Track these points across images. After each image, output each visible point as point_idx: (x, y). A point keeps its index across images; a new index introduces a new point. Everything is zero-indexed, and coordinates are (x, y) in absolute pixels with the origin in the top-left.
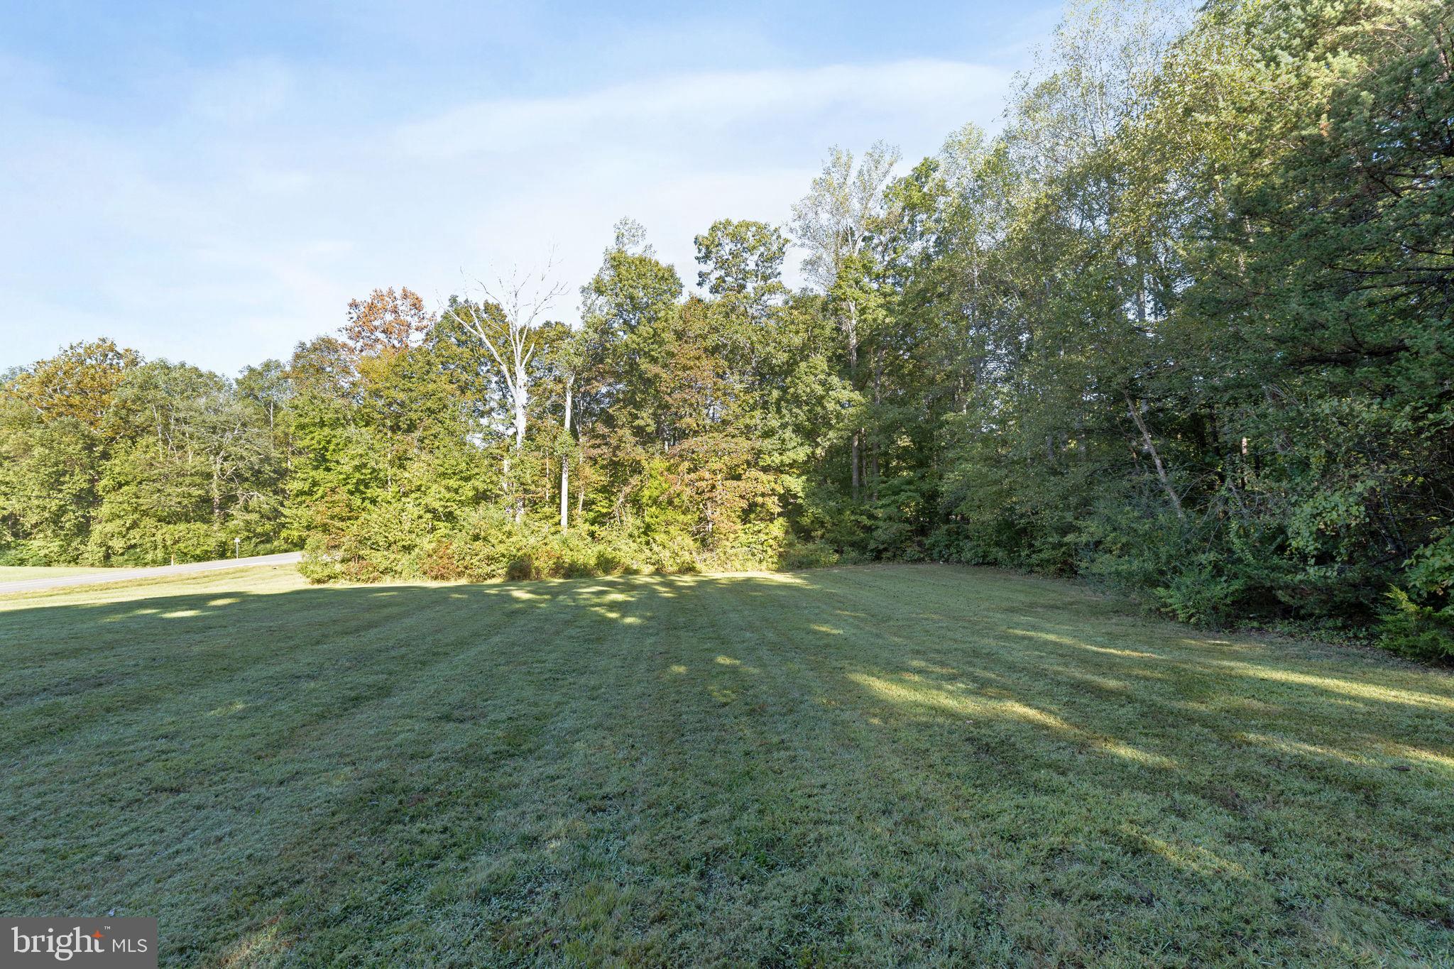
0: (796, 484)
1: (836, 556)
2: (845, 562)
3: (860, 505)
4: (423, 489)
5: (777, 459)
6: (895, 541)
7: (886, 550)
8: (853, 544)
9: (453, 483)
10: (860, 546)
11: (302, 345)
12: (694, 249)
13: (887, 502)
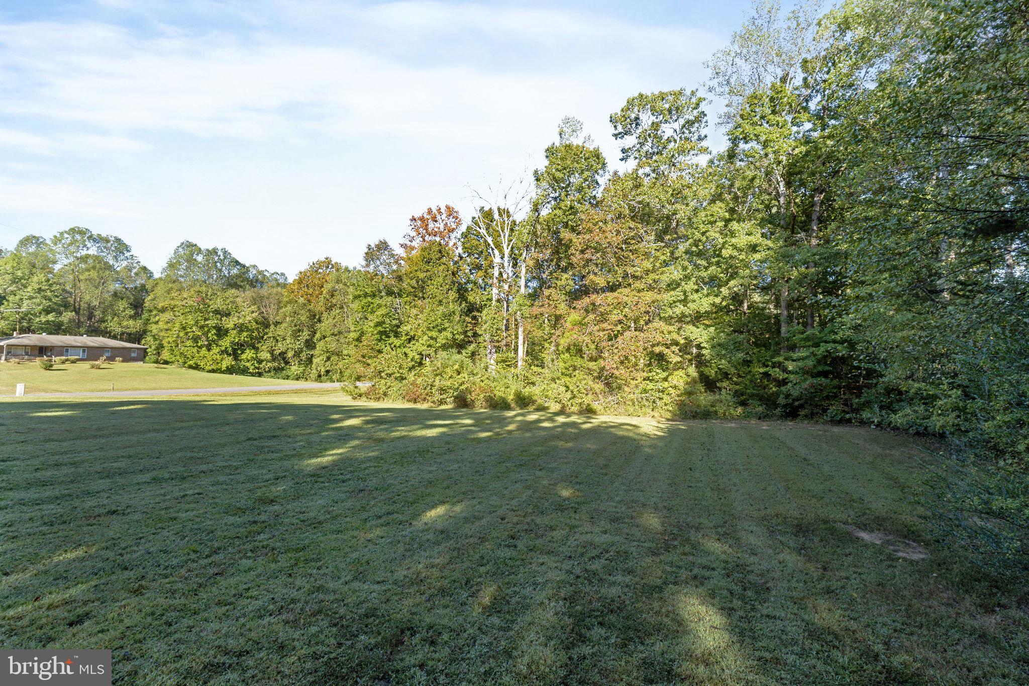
0: (701, 335)
1: (740, 410)
2: (747, 416)
3: (772, 357)
4: (416, 338)
5: (680, 309)
6: (811, 398)
7: (801, 406)
8: (761, 398)
9: (434, 334)
10: (770, 402)
11: (369, 247)
12: (610, 127)
13: (804, 354)
